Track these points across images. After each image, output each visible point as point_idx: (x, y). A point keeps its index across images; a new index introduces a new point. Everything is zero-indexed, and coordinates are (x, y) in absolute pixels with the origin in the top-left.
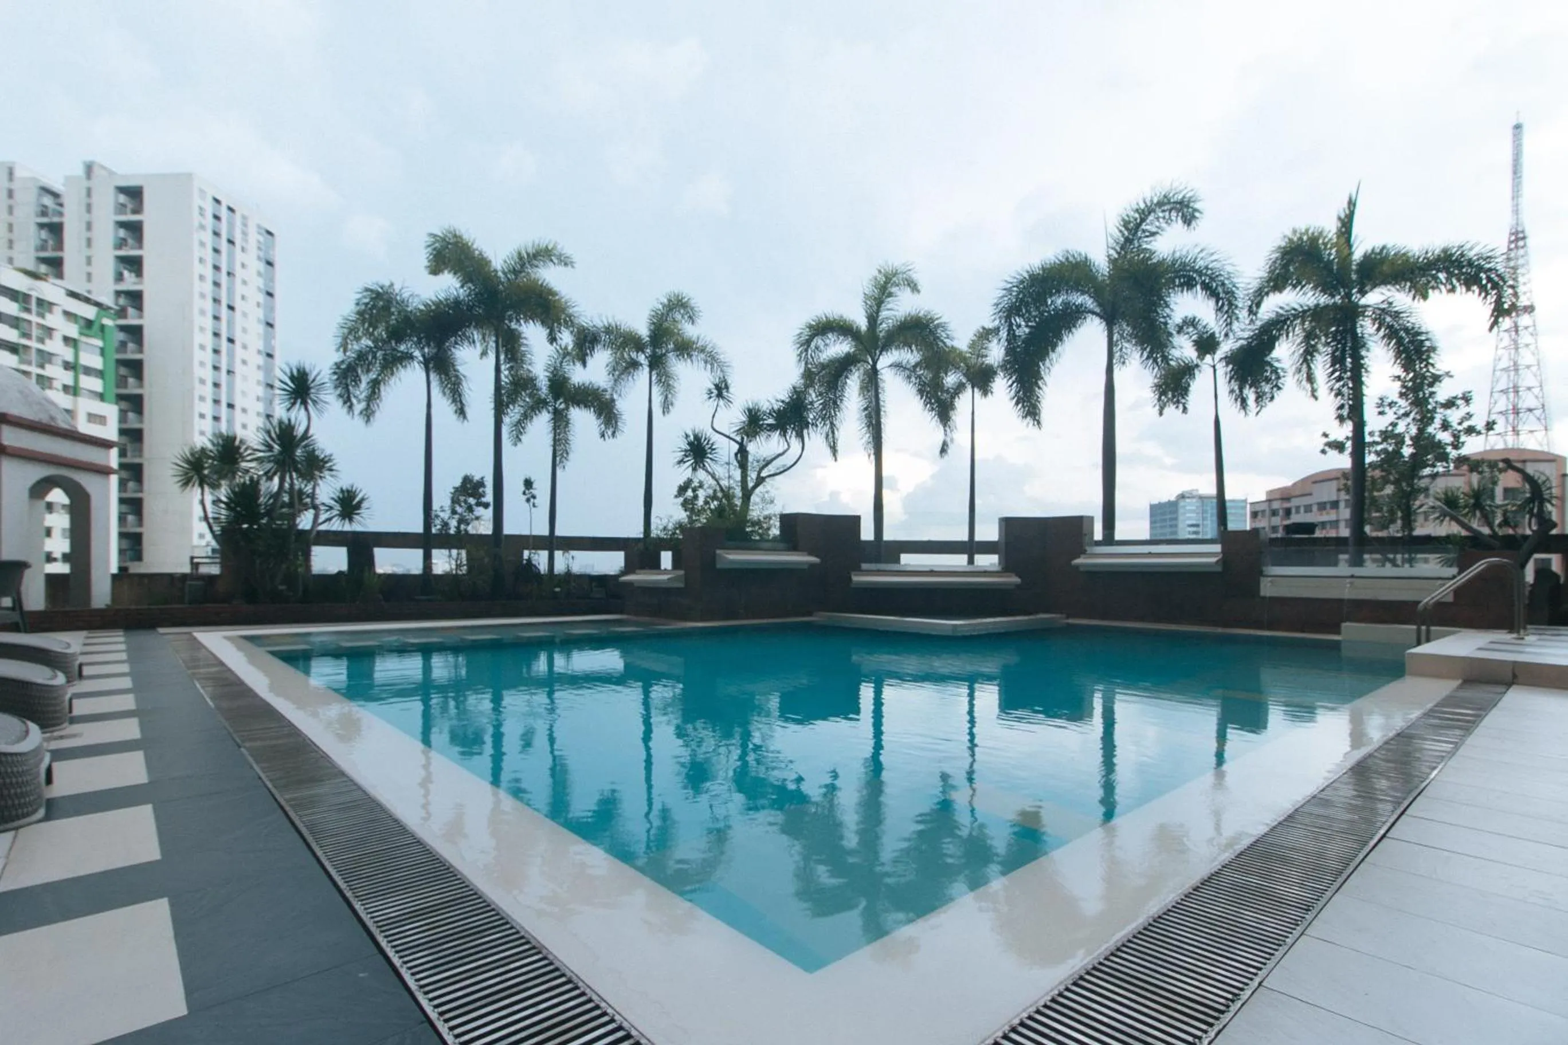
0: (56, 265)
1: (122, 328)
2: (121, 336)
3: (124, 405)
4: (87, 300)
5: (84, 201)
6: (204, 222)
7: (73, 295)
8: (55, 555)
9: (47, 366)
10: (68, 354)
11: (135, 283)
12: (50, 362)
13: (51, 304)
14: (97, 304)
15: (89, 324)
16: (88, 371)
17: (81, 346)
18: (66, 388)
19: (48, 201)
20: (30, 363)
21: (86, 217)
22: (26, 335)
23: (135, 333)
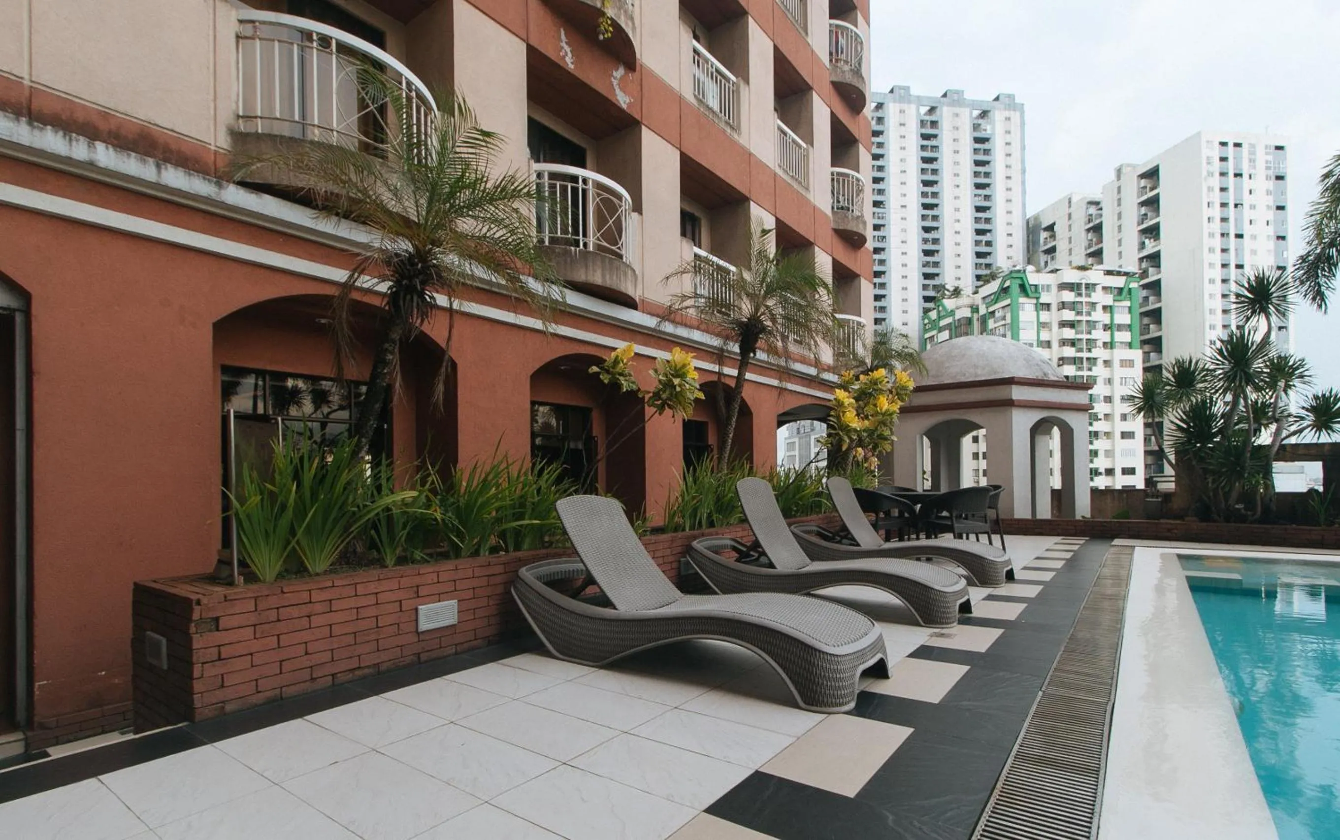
0: (1097, 255)
1: (1145, 287)
2: (1144, 293)
3: (1147, 348)
4: (1119, 273)
5: (1116, 197)
6: (1211, 169)
7: (1109, 273)
8: (1100, 471)
9: (1093, 332)
10: (1106, 319)
11: (1154, 247)
12: (1095, 328)
13: (1095, 285)
14: (1126, 274)
15: (1120, 290)
16: (1120, 327)
17: (1115, 310)
18: (1105, 344)
19: (1093, 210)
20: (1082, 333)
21: (1117, 210)
22: (1079, 313)
23: (1155, 287)
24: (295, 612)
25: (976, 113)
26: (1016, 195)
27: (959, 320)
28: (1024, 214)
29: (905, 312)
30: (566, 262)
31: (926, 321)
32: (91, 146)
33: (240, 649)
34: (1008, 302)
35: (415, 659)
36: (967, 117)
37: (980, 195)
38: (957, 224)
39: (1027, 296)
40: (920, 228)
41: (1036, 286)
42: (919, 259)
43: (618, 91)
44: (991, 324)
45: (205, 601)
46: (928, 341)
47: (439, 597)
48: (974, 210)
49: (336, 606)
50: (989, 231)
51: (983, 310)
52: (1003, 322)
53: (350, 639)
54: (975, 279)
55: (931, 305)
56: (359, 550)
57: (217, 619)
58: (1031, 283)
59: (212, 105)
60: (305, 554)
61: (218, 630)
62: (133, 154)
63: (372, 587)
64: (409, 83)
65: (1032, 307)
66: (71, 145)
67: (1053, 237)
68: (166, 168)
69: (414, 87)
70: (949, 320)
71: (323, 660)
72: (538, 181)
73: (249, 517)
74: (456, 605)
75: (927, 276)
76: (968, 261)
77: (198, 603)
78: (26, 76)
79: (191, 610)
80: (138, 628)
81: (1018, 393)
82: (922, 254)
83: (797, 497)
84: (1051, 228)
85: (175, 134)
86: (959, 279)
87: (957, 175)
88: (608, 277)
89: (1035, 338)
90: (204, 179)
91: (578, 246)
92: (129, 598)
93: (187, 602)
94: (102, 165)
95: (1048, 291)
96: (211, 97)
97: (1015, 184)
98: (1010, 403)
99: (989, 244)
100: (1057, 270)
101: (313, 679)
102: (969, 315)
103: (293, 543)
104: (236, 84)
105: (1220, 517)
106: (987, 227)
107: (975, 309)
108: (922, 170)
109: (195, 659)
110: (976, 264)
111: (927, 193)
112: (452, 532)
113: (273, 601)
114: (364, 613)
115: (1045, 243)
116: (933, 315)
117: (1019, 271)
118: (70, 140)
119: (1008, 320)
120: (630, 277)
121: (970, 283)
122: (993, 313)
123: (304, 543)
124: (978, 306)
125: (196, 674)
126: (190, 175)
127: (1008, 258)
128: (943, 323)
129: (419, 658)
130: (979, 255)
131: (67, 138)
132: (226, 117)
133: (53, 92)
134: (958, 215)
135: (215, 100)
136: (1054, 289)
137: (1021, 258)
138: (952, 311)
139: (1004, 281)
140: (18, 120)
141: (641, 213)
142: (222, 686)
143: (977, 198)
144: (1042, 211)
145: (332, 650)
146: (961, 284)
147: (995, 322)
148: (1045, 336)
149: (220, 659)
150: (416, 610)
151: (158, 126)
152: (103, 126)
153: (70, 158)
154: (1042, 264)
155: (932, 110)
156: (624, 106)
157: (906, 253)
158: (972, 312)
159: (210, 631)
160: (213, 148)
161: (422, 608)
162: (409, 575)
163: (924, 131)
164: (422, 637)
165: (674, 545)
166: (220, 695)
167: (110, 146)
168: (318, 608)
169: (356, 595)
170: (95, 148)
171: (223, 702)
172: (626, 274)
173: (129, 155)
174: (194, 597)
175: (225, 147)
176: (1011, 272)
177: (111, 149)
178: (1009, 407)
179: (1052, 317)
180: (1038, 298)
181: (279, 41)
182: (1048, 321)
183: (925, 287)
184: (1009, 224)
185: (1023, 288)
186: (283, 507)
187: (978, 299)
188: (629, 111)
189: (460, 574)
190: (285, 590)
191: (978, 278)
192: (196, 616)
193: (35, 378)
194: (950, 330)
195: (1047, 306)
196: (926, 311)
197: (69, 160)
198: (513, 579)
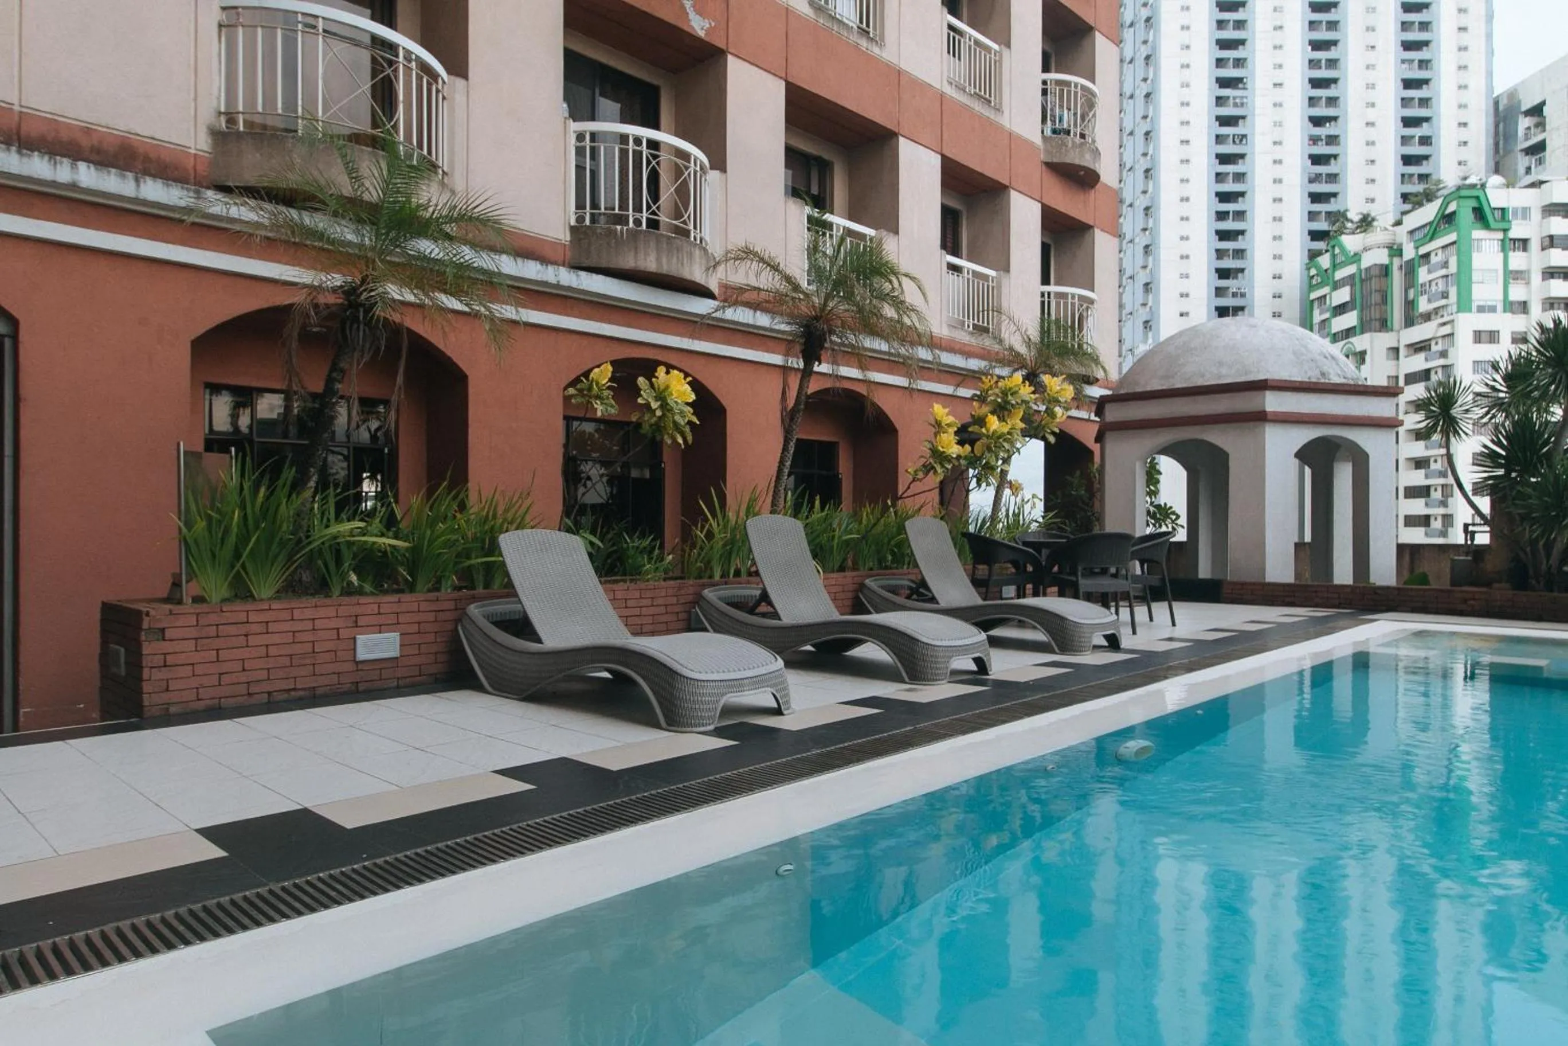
24: (232, 630)
26: (1476, 59)
27: (1368, 269)
28: (1490, 88)
29: (1277, 257)
30: (608, 244)
31: (1313, 272)
32: (74, 167)
33: (182, 659)
34: (1452, 237)
35: (353, 688)
37: (1412, 61)
38: (1370, 110)
39: (1487, 227)
40: (1307, 119)
41: (1503, 210)
42: (1304, 169)
43: (692, 15)
44: (1423, 275)
45: (152, 613)
46: (1316, 304)
47: (380, 628)
48: (1401, 85)
49: (272, 627)
50: (1427, 119)
51: (1409, 253)
52: (1443, 272)
53: (286, 661)
54: (1400, 200)
55: (1320, 245)
56: (304, 578)
57: (163, 630)
58: (1493, 205)
59: (193, 104)
60: (250, 580)
61: (164, 640)
62: (113, 170)
63: (309, 613)
64: (408, 53)
65: (1496, 246)
66: (55, 168)
67: (1541, 125)
68: (145, 182)
69: (414, 57)
70: (1350, 270)
71: (260, 678)
72: (578, 144)
73: (196, 542)
74: (398, 638)
75: (1316, 198)
76: (1389, 168)
77: (148, 614)
78: (16, 101)
79: (142, 620)
80: (105, 643)
81: (1273, 402)
82: (1309, 162)
83: (893, 543)
84: (1537, 111)
85: (155, 142)
86: (1373, 201)
87: (1371, 29)
88: (664, 260)
89: (1501, 297)
90: (182, 188)
91: (627, 224)
92: (98, 616)
93: (139, 613)
94: (84, 185)
95: (1524, 218)
96: (192, 96)
97: (1475, 40)
98: (1261, 417)
99: (1425, 141)
100: (1542, 182)
101: (249, 694)
102: (1386, 261)
103: (238, 566)
104: (217, 78)
105: (1539, 582)
106: (1422, 113)
107: (1395, 250)
108: (1311, 23)
109: (144, 664)
110: (1403, 175)
111: (1320, 61)
112: (402, 564)
113: (213, 618)
114: (300, 637)
115: (1527, 138)
116: (1325, 261)
117: (1473, 186)
118: (55, 163)
119: (1453, 268)
120: (698, 260)
121: (1391, 208)
122: (1426, 256)
123: (249, 567)
124: (1401, 245)
125: (145, 676)
126: (168, 186)
127: (1460, 163)
128: (1340, 274)
129: (357, 687)
130: (1408, 160)
131: (52, 162)
132: (207, 115)
133: (38, 113)
134: (1372, 96)
135: (195, 99)
136: (1536, 215)
137: (1482, 161)
138: (1356, 254)
139: (1446, 204)
140: (8, 150)
141: (723, 169)
142: (167, 690)
143: (1404, 66)
144: (1523, 82)
145: (268, 669)
146: (1373, 210)
147: (1430, 272)
148: (1517, 293)
149: (165, 666)
150: (355, 639)
151: (138, 135)
152: (85, 142)
153: (54, 182)
154: (1521, 170)
156: (702, 34)
157: (1280, 162)
158: (1391, 256)
159: (158, 640)
160: (193, 151)
161: (361, 639)
162: (349, 606)
164: (360, 667)
165: (683, 592)
166: (165, 697)
167: (91, 165)
168: (256, 628)
169: (292, 620)
170: (77, 168)
171: (168, 704)
172: (691, 255)
173: (109, 172)
174: (145, 610)
175: (206, 149)
176: (1459, 188)
177: (92, 166)
178: (1257, 423)
179: (1533, 261)
180: (1505, 231)
181: (262, 27)
182: (1523, 268)
183: (1312, 216)
184: (1462, 106)
185: (1479, 214)
186: (227, 531)
187: (1401, 234)
188: (707, 39)
189: (404, 607)
190: (224, 609)
191: (1405, 197)
192: (145, 626)
193: (22, 405)
194: (1353, 286)
195: (1524, 244)
196: (1313, 255)
197: (54, 184)
198: (461, 617)
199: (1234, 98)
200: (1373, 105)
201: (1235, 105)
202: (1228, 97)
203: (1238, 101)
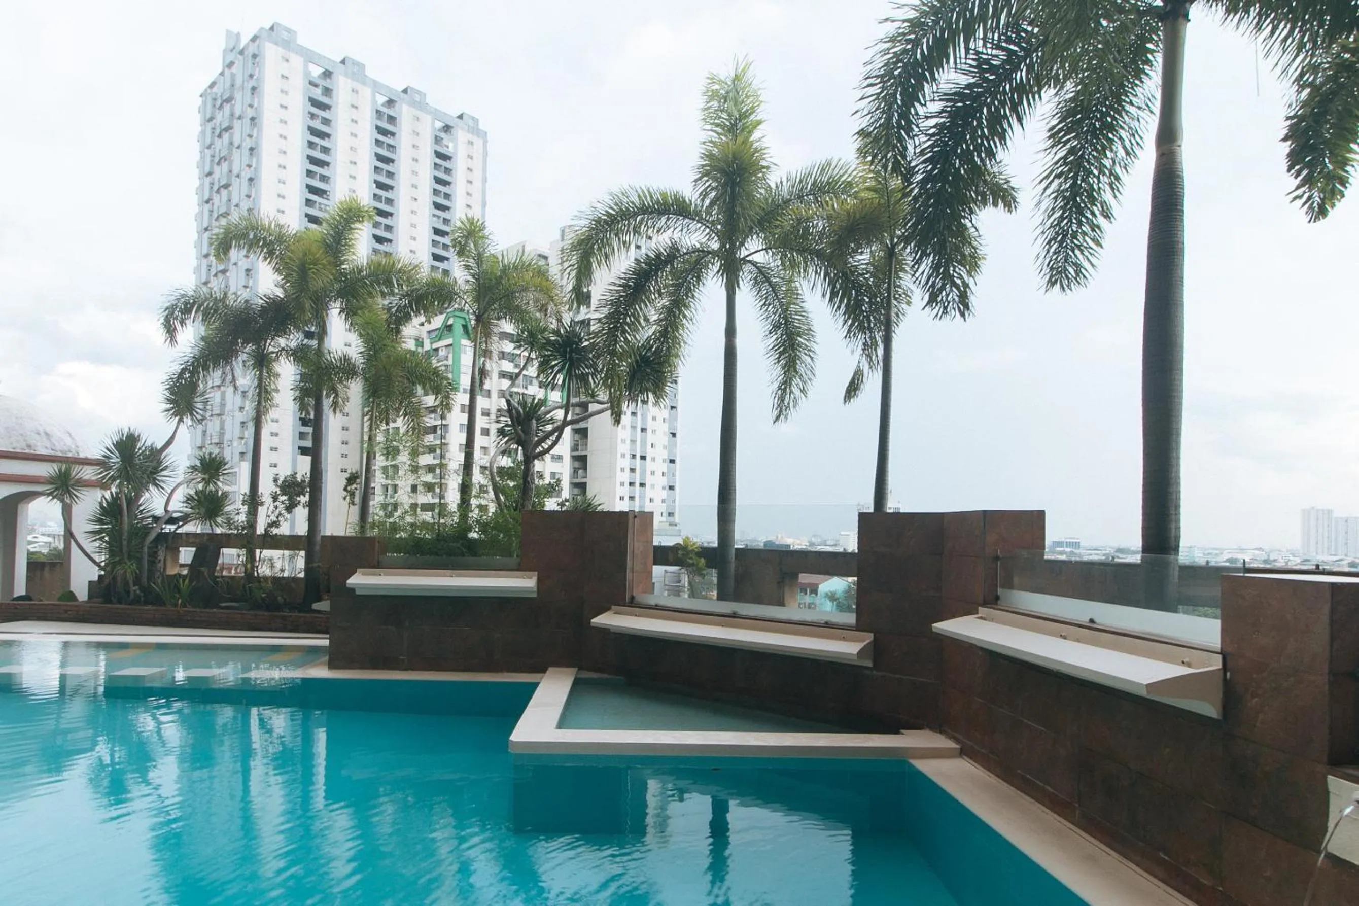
25: (439, 125)
34: (449, 341)
36: (428, 127)
37: (439, 217)
38: (413, 242)
39: (468, 337)
48: (432, 231)
50: (447, 259)
51: (427, 346)
52: (445, 363)
87: (414, 186)
105: (115, 598)
106: (444, 253)
107: (420, 343)
108: (376, 168)
111: (381, 197)
117: (462, 310)
119: (451, 361)
122: (437, 350)
134: (414, 232)
143: (435, 219)
147: (438, 361)
155: (390, 103)
158: (417, 346)
163: (380, 124)
179: (493, 365)
185: (464, 329)
187: (423, 331)
199: (320, 204)
200: (415, 239)
201: (320, 209)
202: (315, 202)
203: (322, 206)
